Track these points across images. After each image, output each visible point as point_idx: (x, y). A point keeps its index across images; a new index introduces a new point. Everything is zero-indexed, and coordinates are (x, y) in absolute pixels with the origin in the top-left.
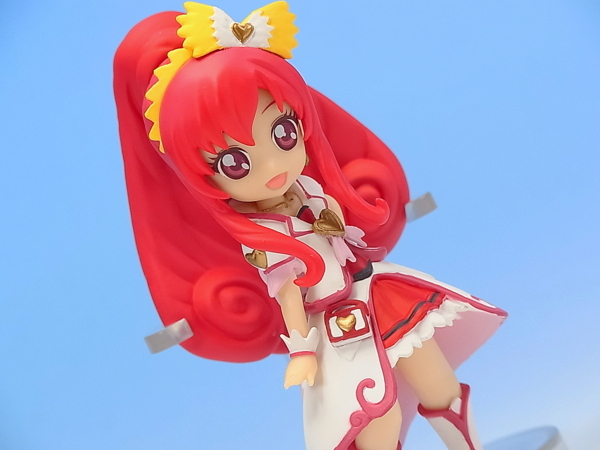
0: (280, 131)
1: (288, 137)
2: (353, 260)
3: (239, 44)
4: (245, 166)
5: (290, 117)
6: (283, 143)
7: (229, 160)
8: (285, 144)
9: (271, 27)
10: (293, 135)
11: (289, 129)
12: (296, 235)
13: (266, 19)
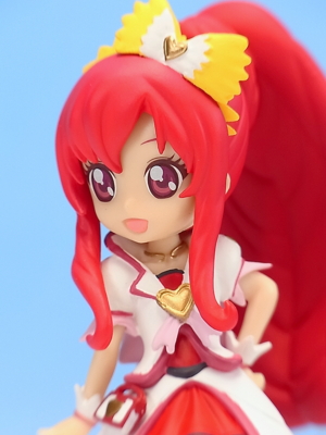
0: (157, 174)
1: (164, 184)
2: (170, 350)
3: (161, 58)
4: (110, 189)
5: (176, 164)
6: (156, 187)
7: (98, 175)
8: (159, 191)
9: (206, 59)
10: (172, 186)
11: (170, 175)
12: (134, 291)
13: (208, 46)
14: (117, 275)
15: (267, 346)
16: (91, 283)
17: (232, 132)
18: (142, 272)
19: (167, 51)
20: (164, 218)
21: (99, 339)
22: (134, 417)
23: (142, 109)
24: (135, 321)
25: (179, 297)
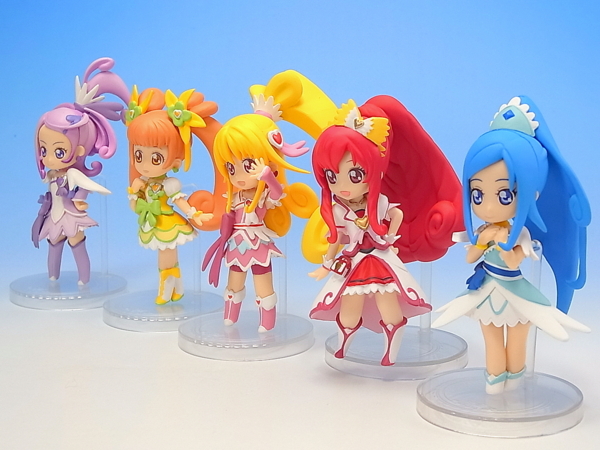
0: (353, 174)
1: (356, 178)
2: (361, 243)
3: (353, 128)
4: (334, 179)
5: (361, 170)
7: (330, 173)
8: (354, 180)
9: (371, 128)
10: (359, 178)
11: (358, 175)
12: (346, 219)
13: (372, 123)
14: (338, 212)
15: (399, 236)
16: (328, 217)
17: (383, 155)
18: (349, 211)
19: (356, 125)
20: (357, 190)
21: (332, 239)
22: (346, 270)
23: (346, 149)
24: (346, 230)
25: (363, 221)
